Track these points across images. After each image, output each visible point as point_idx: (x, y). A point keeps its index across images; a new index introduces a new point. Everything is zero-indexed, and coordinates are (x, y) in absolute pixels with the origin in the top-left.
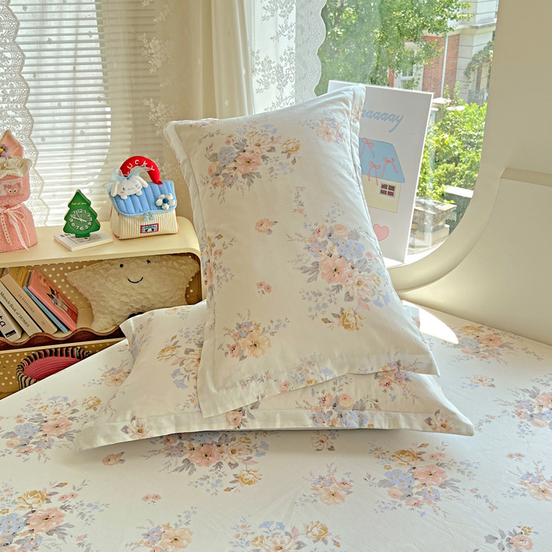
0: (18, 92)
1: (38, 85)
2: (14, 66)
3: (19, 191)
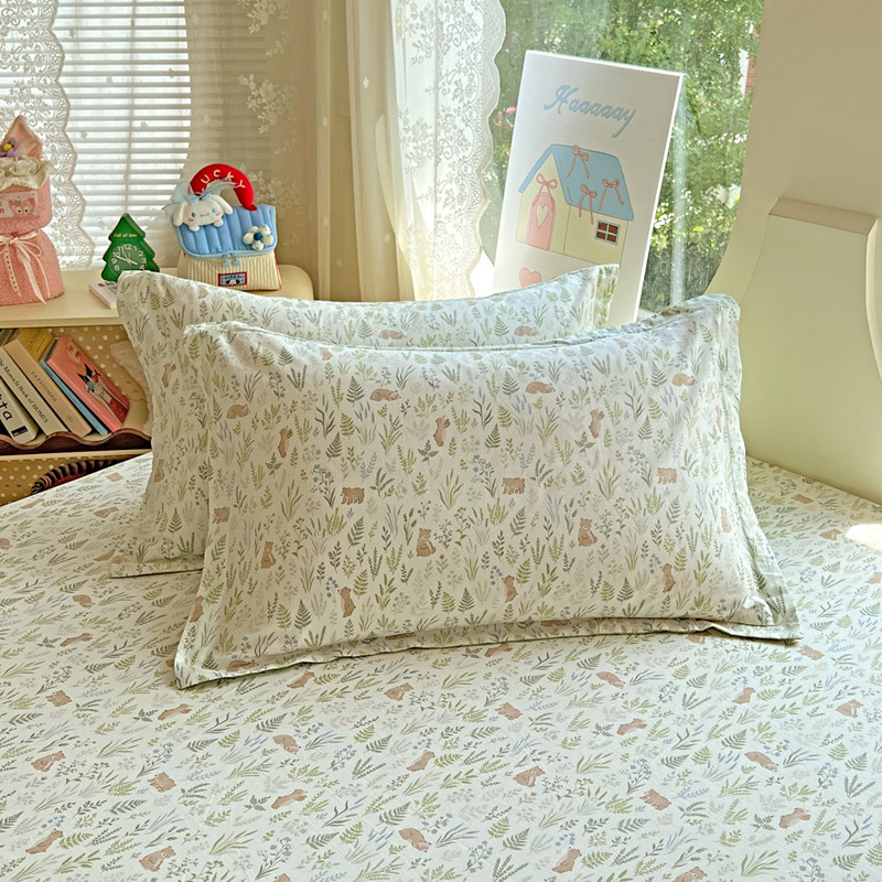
0: (47, 58)
1: (76, 48)
2: (42, 17)
3: (32, 211)
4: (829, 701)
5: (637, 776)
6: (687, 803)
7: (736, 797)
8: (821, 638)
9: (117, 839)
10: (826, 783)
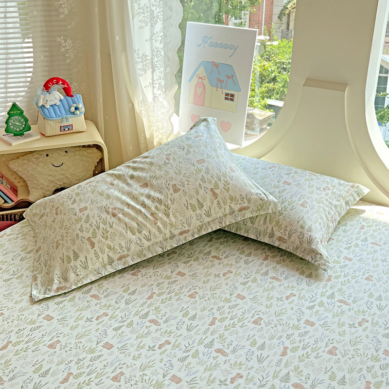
4: (361, 276)
5: (299, 315)
6: (322, 323)
7: (339, 318)
8: (350, 253)
9: (97, 372)
10: (370, 307)
